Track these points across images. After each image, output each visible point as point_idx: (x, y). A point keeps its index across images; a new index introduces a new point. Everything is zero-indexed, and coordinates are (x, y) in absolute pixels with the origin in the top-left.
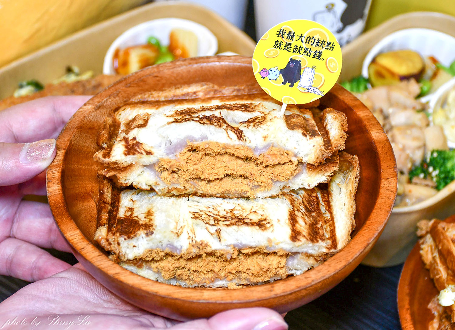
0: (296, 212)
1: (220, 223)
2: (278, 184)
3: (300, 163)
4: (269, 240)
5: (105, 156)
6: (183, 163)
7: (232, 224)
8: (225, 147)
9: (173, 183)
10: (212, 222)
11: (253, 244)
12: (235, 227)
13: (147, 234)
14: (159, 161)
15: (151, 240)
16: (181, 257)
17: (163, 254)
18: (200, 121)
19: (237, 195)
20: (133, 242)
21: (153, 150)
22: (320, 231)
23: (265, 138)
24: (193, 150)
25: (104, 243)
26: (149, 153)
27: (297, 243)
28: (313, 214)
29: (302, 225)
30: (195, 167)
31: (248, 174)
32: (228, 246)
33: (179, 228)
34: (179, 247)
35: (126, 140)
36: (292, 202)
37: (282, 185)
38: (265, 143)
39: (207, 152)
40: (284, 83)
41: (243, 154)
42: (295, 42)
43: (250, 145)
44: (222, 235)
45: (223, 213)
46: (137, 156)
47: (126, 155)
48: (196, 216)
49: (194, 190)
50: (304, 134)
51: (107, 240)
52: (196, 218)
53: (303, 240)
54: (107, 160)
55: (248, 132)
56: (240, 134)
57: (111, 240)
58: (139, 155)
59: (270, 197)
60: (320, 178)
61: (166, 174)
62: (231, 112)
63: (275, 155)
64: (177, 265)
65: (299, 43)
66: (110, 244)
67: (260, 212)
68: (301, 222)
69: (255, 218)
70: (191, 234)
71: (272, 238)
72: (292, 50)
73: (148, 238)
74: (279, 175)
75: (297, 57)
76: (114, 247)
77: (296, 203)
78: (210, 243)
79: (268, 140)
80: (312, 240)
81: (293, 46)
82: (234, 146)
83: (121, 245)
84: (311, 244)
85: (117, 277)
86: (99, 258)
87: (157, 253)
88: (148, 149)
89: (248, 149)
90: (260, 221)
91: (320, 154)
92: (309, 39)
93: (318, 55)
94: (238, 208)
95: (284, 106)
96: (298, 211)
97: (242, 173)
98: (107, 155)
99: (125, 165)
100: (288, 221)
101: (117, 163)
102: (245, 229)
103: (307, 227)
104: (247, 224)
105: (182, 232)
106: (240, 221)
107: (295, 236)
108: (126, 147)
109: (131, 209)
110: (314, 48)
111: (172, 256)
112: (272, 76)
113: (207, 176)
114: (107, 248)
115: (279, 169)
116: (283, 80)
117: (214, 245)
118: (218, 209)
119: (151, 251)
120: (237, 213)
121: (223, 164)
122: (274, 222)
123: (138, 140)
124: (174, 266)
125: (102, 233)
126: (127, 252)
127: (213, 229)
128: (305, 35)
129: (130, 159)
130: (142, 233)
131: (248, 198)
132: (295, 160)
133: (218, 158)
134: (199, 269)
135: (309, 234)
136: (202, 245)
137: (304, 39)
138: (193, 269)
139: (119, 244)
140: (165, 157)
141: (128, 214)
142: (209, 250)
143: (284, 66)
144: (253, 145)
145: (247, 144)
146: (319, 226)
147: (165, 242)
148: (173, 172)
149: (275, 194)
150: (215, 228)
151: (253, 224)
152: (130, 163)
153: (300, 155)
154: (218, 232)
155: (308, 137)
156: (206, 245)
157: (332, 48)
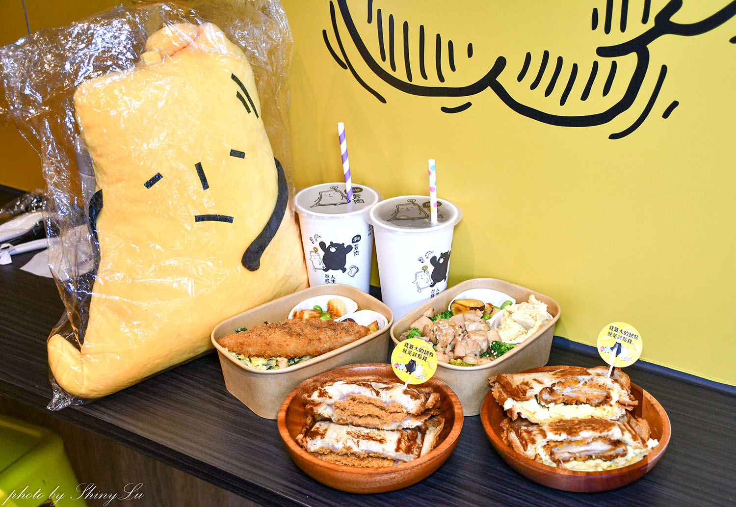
0: (402, 439)
1: (360, 438)
2: (396, 423)
3: (408, 413)
4: (384, 450)
5: (308, 397)
6: (347, 405)
7: (366, 439)
8: (369, 399)
9: (341, 416)
10: (356, 437)
11: (375, 451)
12: (367, 441)
13: (321, 438)
14: (335, 403)
15: (323, 442)
16: (338, 454)
17: (329, 451)
18: (359, 385)
19: (373, 427)
20: (314, 441)
21: (333, 397)
22: (412, 450)
23: (391, 397)
24: (354, 399)
25: (300, 441)
26: (330, 398)
27: (398, 453)
28: (412, 442)
29: (403, 445)
30: (353, 408)
31: (380, 416)
32: (362, 450)
33: (339, 437)
34: (337, 448)
35: (320, 390)
36: (402, 435)
37: (398, 424)
38: (390, 400)
39: (360, 401)
40: (407, 372)
41: (378, 404)
42: (413, 351)
43: (383, 400)
44: (360, 443)
45: (363, 434)
46: (324, 398)
47: (319, 397)
48: (348, 433)
49: (351, 421)
50: (411, 397)
51: (302, 440)
52: (348, 434)
53: (401, 452)
54: (309, 399)
55: (382, 393)
56: (378, 393)
57: (304, 441)
58: (325, 398)
59: (391, 430)
60: (418, 423)
61: (338, 410)
62: (377, 384)
63: (394, 406)
64: (336, 459)
65: (416, 352)
66: (303, 442)
67: (382, 436)
68: (403, 443)
69: (379, 438)
70: (344, 442)
71: (385, 448)
72: (412, 354)
73: (322, 440)
74: (396, 418)
75: (414, 358)
76: (305, 444)
77: (404, 436)
78: (353, 448)
79: (392, 399)
80: (406, 453)
81: (412, 353)
82: (373, 399)
83: (308, 443)
84: (405, 455)
85: (301, 455)
86: (295, 446)
87: (326, 450)
88: (330, 396)
89: (382, 402)
90: (381, 439)
91: (419, 409)
92: (420, 350)
93: (425, 359)
94: (372, 432)
95: (406, 385)
96: (403, 439)
97: (377, 414)
98: (310, 396)
99: (318, 402)
100: (396, 442)
101: (314, 401)
102: (372, 442)
103: (406, 446)
104: (374, 440)
105: (340, 441)
106: (370, 438)
107: (398, 449)
108: (320, 393)
109: (318, 428)
110: (423, 355)
111: (334, 453)
112: (401, 367)
113: (358, 413)
114: (301, 443)
115: (396, 415)
116: (406, 370)
117: (355, 449)
118: (361, 432)
119: (323, 448)
120: (370, 435)
121: (368, 409)
122: (388, 441)
123: (326, 391)
124: (334, 459)
125: (300, 437)
126: (311, 447)
127: (356, 440)
128: (419, 348)
129: (320, 400)
130: (319, 437)
131: (379, 429)
132: (405, 411)
133: (367, 405)
134: (347, 463)
135: (406, 450)
136: (349, 448)
137: (418, 350)
138: (344, 462)
139: (307, 442)
140: (338, 401)
141: (316, 430)
142: (352, 451)
143: (407, 363)
144: (384, 400)
145: (381, 399)
146: (412, 447)
147: (331, 444)
148: (342, 410)
149: (393, 429)
150: (357, 440)
151: (377, 440)
152: (320, 401)
153: (409, 409)
154: (358, 442)
155: (413, 399)
156: (351, 448)
157: (432, 356)
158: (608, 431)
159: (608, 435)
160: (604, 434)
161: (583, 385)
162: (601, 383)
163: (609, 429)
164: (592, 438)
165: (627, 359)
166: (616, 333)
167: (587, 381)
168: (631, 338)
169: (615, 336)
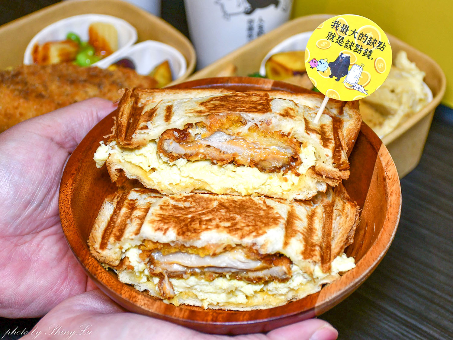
40: (331, 76)
42: (348, 37)
65: (351, 39)
75: (347, 52)
81: (345, 41)
92: (362, 36)
93: (368, 55)
95: (326, 100)
110: (365, 46)
112: (320, 67)
137: (357, 35)
157: (382, 49)
158: (258, 235)
159: (254, 244)
160: (248, 241)
161: (249, 129)
162: (286, 130)
163: (261, 232)
164: (224, 246)
165: (358, 86)
166: (342, 35)
167: (258, 124)
168: (370, 48)
169: (340, 41)
